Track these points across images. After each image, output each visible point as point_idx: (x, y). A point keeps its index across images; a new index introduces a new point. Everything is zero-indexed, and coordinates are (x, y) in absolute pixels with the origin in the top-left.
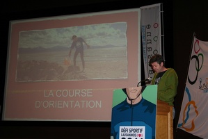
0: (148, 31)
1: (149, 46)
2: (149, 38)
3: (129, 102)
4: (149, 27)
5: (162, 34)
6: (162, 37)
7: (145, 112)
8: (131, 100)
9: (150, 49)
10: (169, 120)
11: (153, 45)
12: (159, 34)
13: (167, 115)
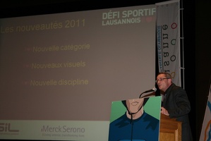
0: (164, 32)
1: (165, 50)
2: (165, 41)
3: (129, 116)
4: (165, 27)
5: (181, 36)
6: (181, 40)
7: (147, 128)
8: (131, 114)
9: (166, 54)
10: (177, 138)
11: (170, 50)
12: (177, 36)
13: (174, 133)
